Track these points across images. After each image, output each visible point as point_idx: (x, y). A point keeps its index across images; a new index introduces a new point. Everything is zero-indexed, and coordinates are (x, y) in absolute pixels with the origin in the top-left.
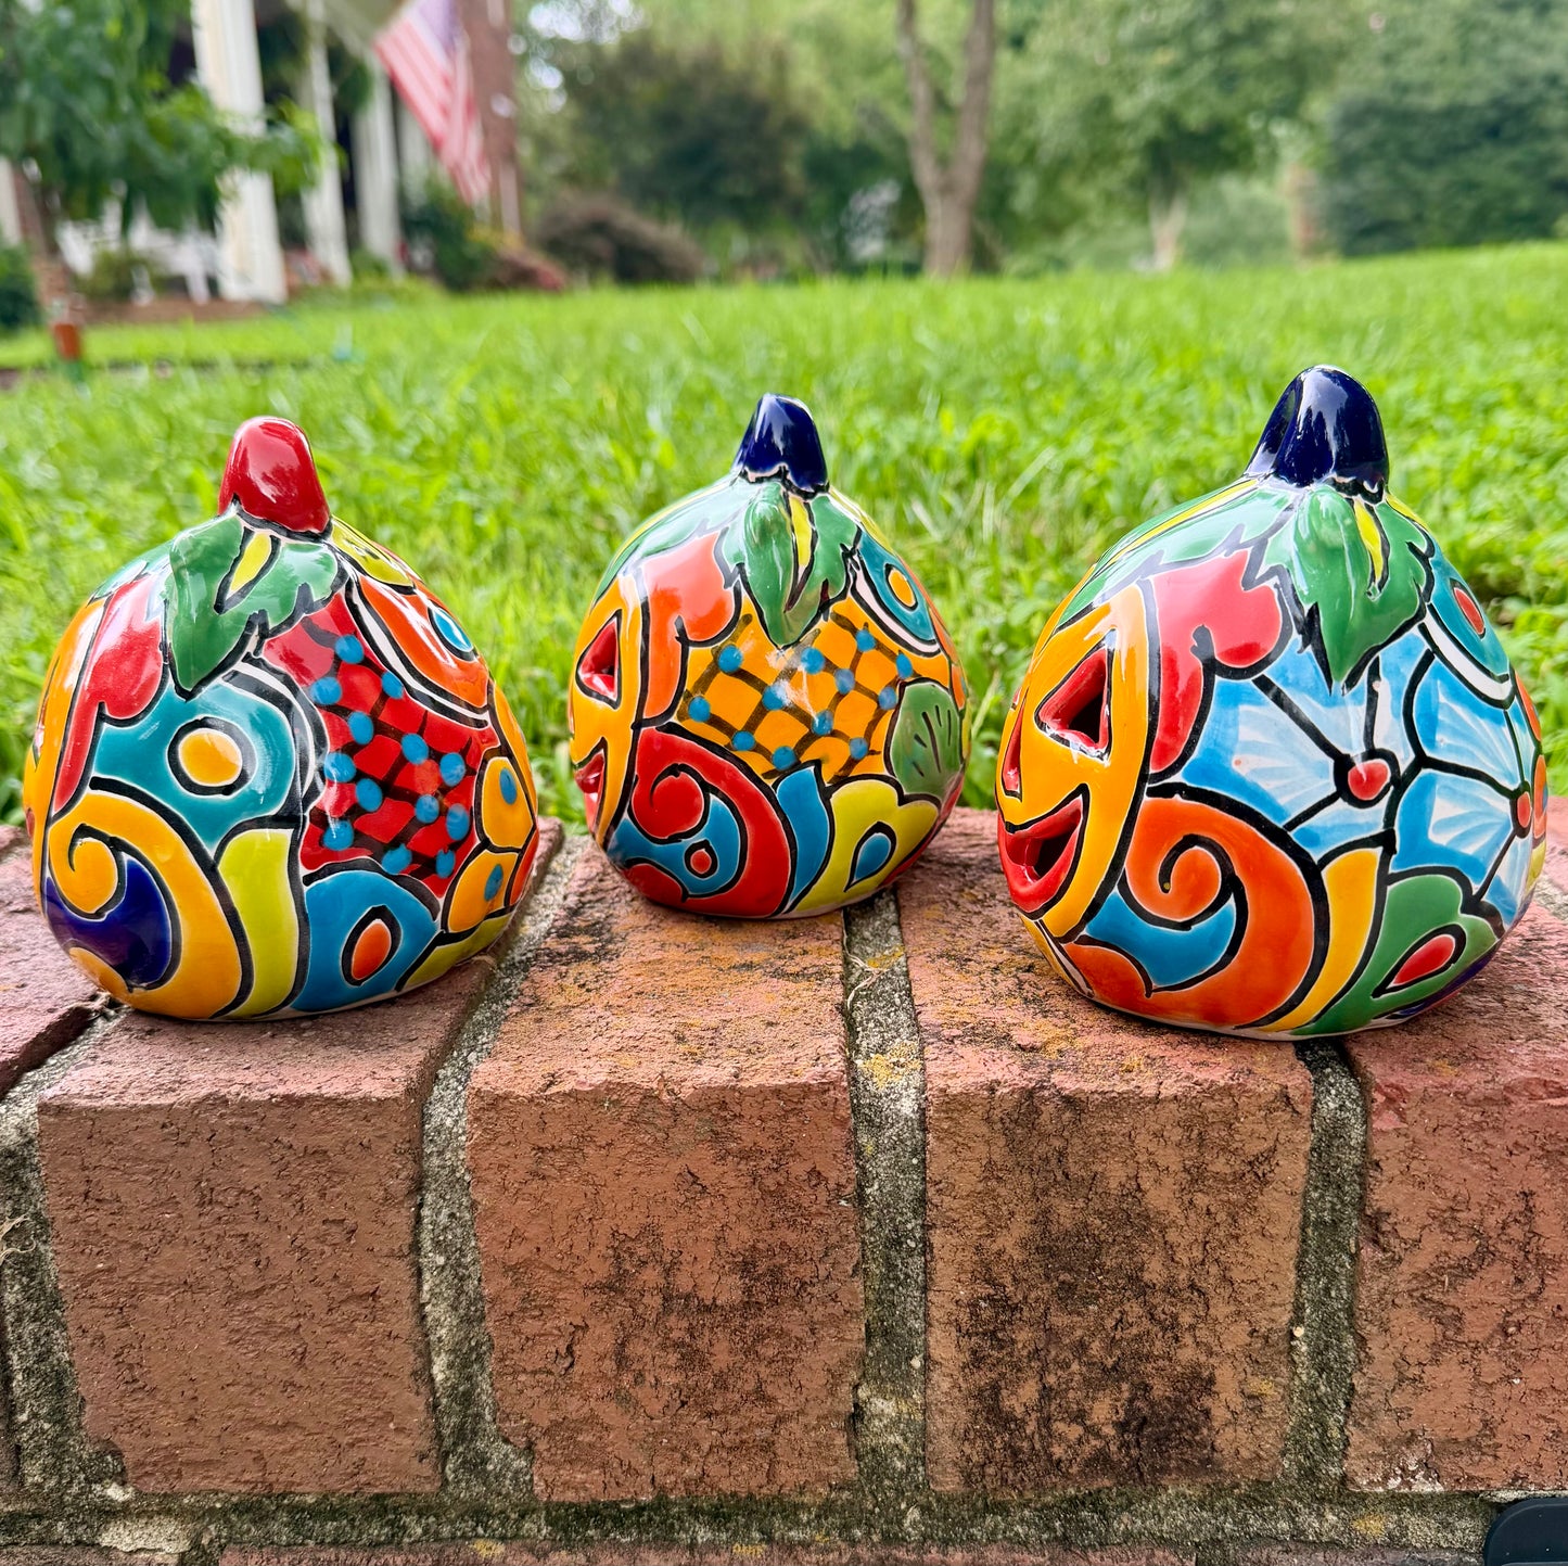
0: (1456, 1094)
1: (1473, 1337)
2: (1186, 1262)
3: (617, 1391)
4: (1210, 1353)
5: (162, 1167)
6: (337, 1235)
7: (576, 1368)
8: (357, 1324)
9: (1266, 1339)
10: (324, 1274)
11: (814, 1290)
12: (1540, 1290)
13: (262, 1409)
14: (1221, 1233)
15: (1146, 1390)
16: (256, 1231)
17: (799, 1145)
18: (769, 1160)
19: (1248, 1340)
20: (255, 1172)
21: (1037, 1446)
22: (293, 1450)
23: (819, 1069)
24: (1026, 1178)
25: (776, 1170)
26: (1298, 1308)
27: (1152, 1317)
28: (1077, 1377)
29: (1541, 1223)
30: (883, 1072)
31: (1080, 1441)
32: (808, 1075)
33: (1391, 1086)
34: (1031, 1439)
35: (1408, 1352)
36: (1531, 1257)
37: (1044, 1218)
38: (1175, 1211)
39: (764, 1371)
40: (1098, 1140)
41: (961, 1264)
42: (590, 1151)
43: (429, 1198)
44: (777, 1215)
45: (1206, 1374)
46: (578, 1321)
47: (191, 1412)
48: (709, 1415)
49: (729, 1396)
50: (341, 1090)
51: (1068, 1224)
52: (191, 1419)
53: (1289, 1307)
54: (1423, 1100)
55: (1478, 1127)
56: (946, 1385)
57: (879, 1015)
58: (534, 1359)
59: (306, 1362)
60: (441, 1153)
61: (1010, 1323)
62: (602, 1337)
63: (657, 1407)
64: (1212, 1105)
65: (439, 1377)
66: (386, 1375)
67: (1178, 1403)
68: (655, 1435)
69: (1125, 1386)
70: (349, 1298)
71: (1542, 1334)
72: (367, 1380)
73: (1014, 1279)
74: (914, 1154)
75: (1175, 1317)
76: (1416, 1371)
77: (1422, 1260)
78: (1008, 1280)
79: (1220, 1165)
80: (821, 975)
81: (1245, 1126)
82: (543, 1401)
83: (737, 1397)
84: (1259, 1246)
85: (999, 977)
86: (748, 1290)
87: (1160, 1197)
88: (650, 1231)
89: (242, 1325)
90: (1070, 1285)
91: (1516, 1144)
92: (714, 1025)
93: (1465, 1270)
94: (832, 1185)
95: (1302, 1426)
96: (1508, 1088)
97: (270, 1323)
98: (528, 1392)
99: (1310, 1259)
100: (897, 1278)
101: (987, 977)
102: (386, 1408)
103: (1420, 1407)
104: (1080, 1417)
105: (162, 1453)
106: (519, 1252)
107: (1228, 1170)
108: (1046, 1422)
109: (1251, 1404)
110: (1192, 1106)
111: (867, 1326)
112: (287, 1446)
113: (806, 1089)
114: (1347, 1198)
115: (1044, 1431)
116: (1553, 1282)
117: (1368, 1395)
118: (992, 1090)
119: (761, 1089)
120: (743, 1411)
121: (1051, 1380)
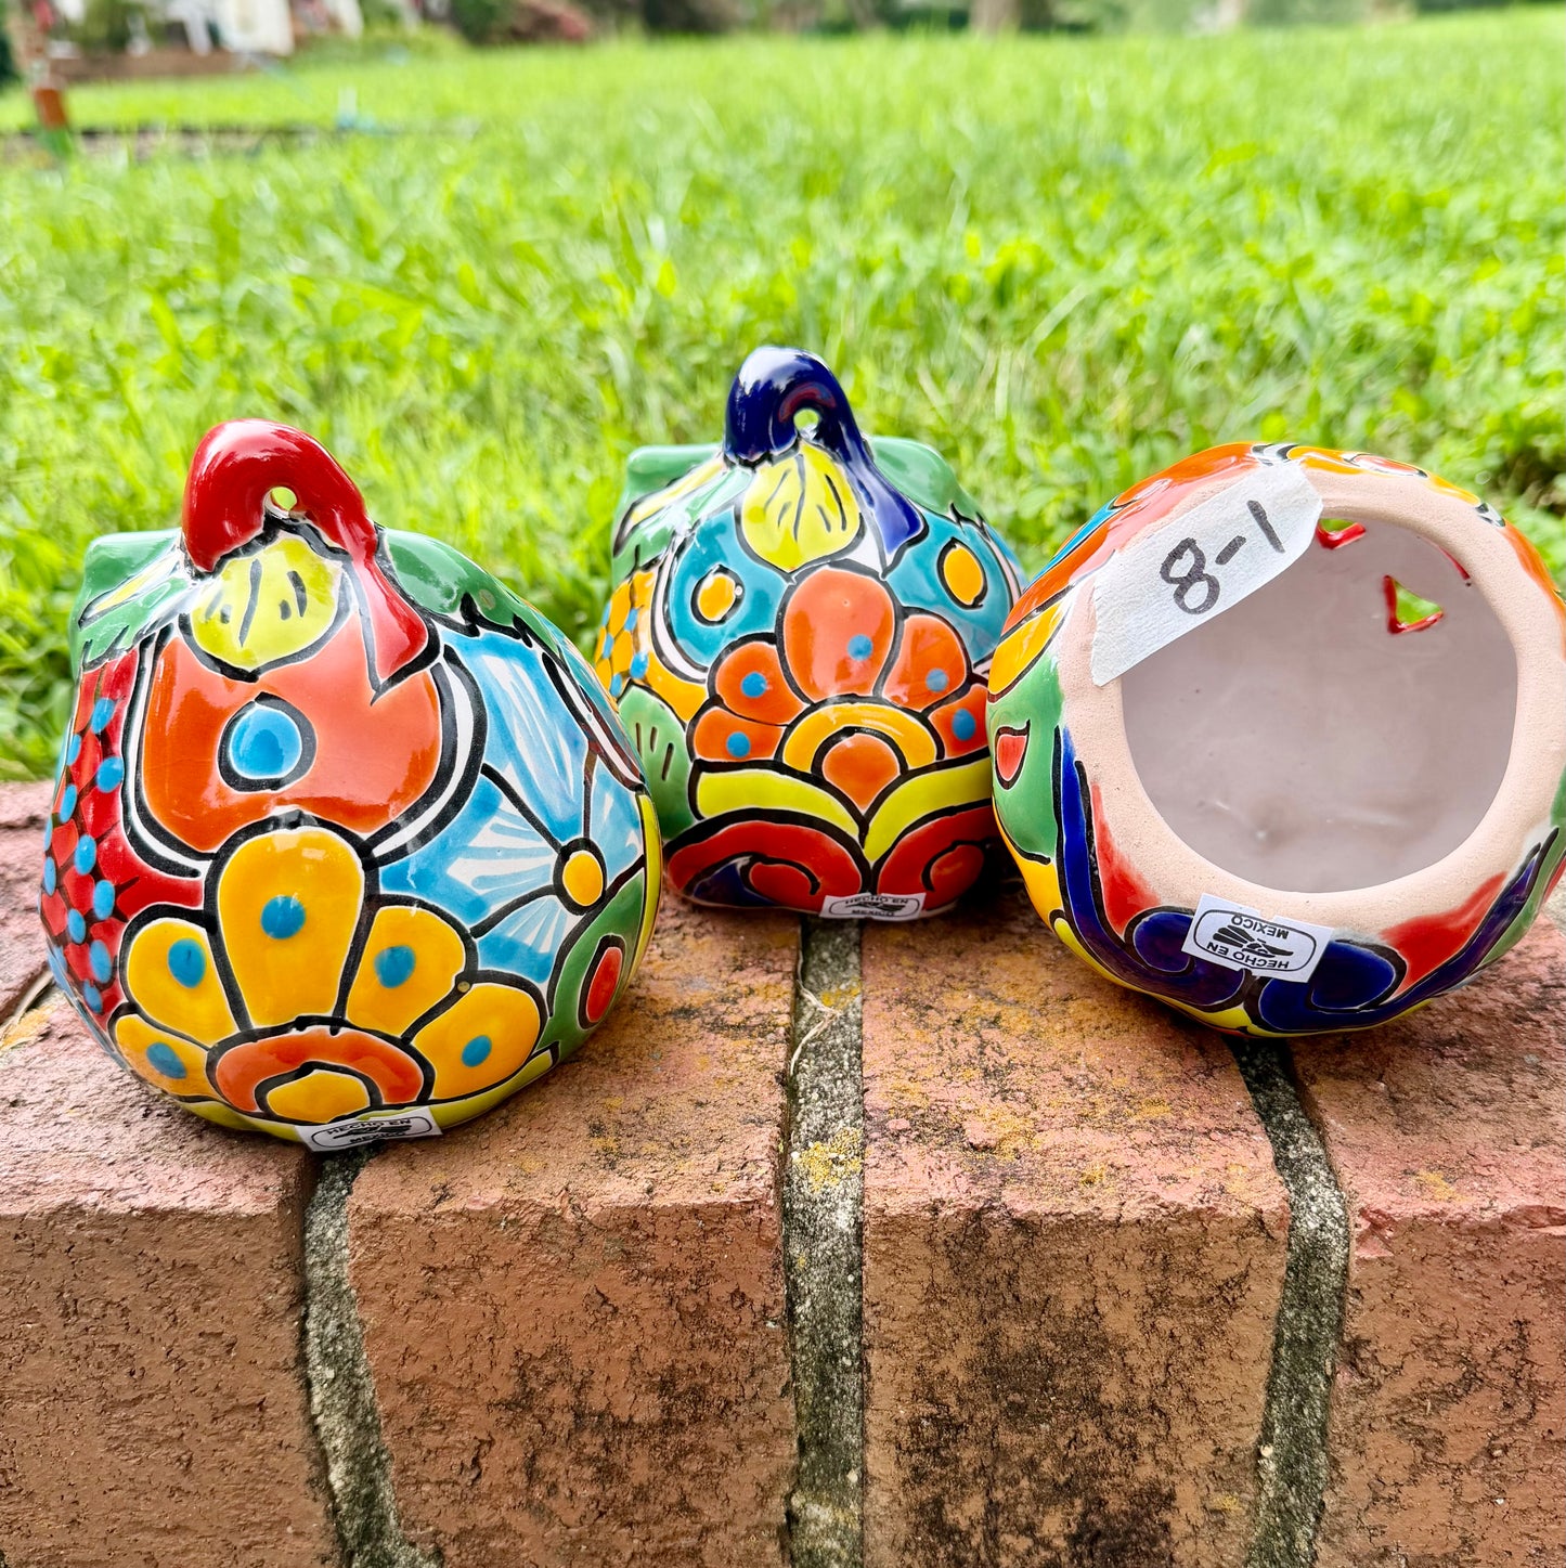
0: (1448, 1223)
1: (1455, 1459)
2: (1146, 1384)
3: (530, 1502)
4: (1170, 1470)
5: (18, 1278)
6: (216, 1348)
7: (483, 1480)
8: (246, 1434)
9: (1232, 1457)
10: (206, 1382)
11: (741, 1409)
12: (1530, 1416)
13: (148, 1512)
14: (1185, 1356)
15: (1100, 1504)
16: (128, 1341)
17: (721, 1267)
18: (686, 1281)
19: (1212, 1458)
20: (120, 1284)
21: (983, 1557)
22: (185, 1551)
23: (743, 1184)
24: (973, 1302)
25: (695, 1291)
26: (1267, 1427)
27: (1108, 1436)
28: (1026, 1493)
29: (1535, 1352)
30: (820, 1170)
31: (1029, 1553)
32: (731, 1192)
33: (1378, 1212)
34: (977, 1550)
35: (1383, 1473)
36: (1522, 1383)
37: (991, 1341)
38: (1136, 1334)
39: (688, 1486)
40: (1052, 1263)
41: (901, 1385)
42: (487, 1271)
43: (314, 1310)
44: (698, 1336)
45: (1165, 1490)
46: (483, 1436)
47: (73, 1515)
48: (630, 1524)
49: (651, 1507)
50: (207, 1204)
51: (1018, 1347)
52: (73, 1521)
53: (1257, 1427)
54: (1411, 1229)
55: (1472, 1256)
56: (884, 1499)
57: (824, 1081)
58: (439, 1469)
59: (193, 1468)
60: (325, 1264)
61: (955, 1441)
62: (508, 1453)
63: (573, 1517)
64: (1179, 1230)
65: (338, 1485)
66: (279, 1482)
67: (1135, 1518)
68: (572, 1543)
69: (1078, 1502)
70: (233, 1409)
71: (1530, 1456)
72: (260, 1486)
73: (959, 1399)
74: (850, 1270)
75: (1133, 1437)
76: (1393, 1491)
77: (1404, 1386)
78: (951, 1400)
79: (1186, 1290)
80: (765, 1029)
81: (1213, 1251)
82: (450, 1511)
83: (659, 1508)
84: (1226, 1368)
85: (960, 1035)
86: (667, 1409)
87: (1120, 1321)
88: (556, 1351)
89: (120, 1433)
90: (1020, 1406)
91: (1512, 1274)
93: (1447, 1396)
94: (757, 1307)
95: (1270, 1533)
96: (1506, 1217)
97: (151, 1431)
98: (433, 1502)
99: (1282, 1380)
100: (831, 1392)
101: (947, 1033)
102: (283, 1513)
103: (1396, 1524)
104: (1029, 1529)
105: (46, 1554)
106: (412, 1371)
107: (1194, 1294)
108: (993, 1534)
109: (1214, 1518)
110: (1157, 1230)
111: (800, 1440)
112: (179, 1548)
113: (728, 1209)
114: (1325, 1320)
115: (990, 1543)
116: (1544, 1408)
117: (1339, 1514)
118: (935, 1210)
119: (677, 1209)
120: (666, 1522)
121: (999, 1495)
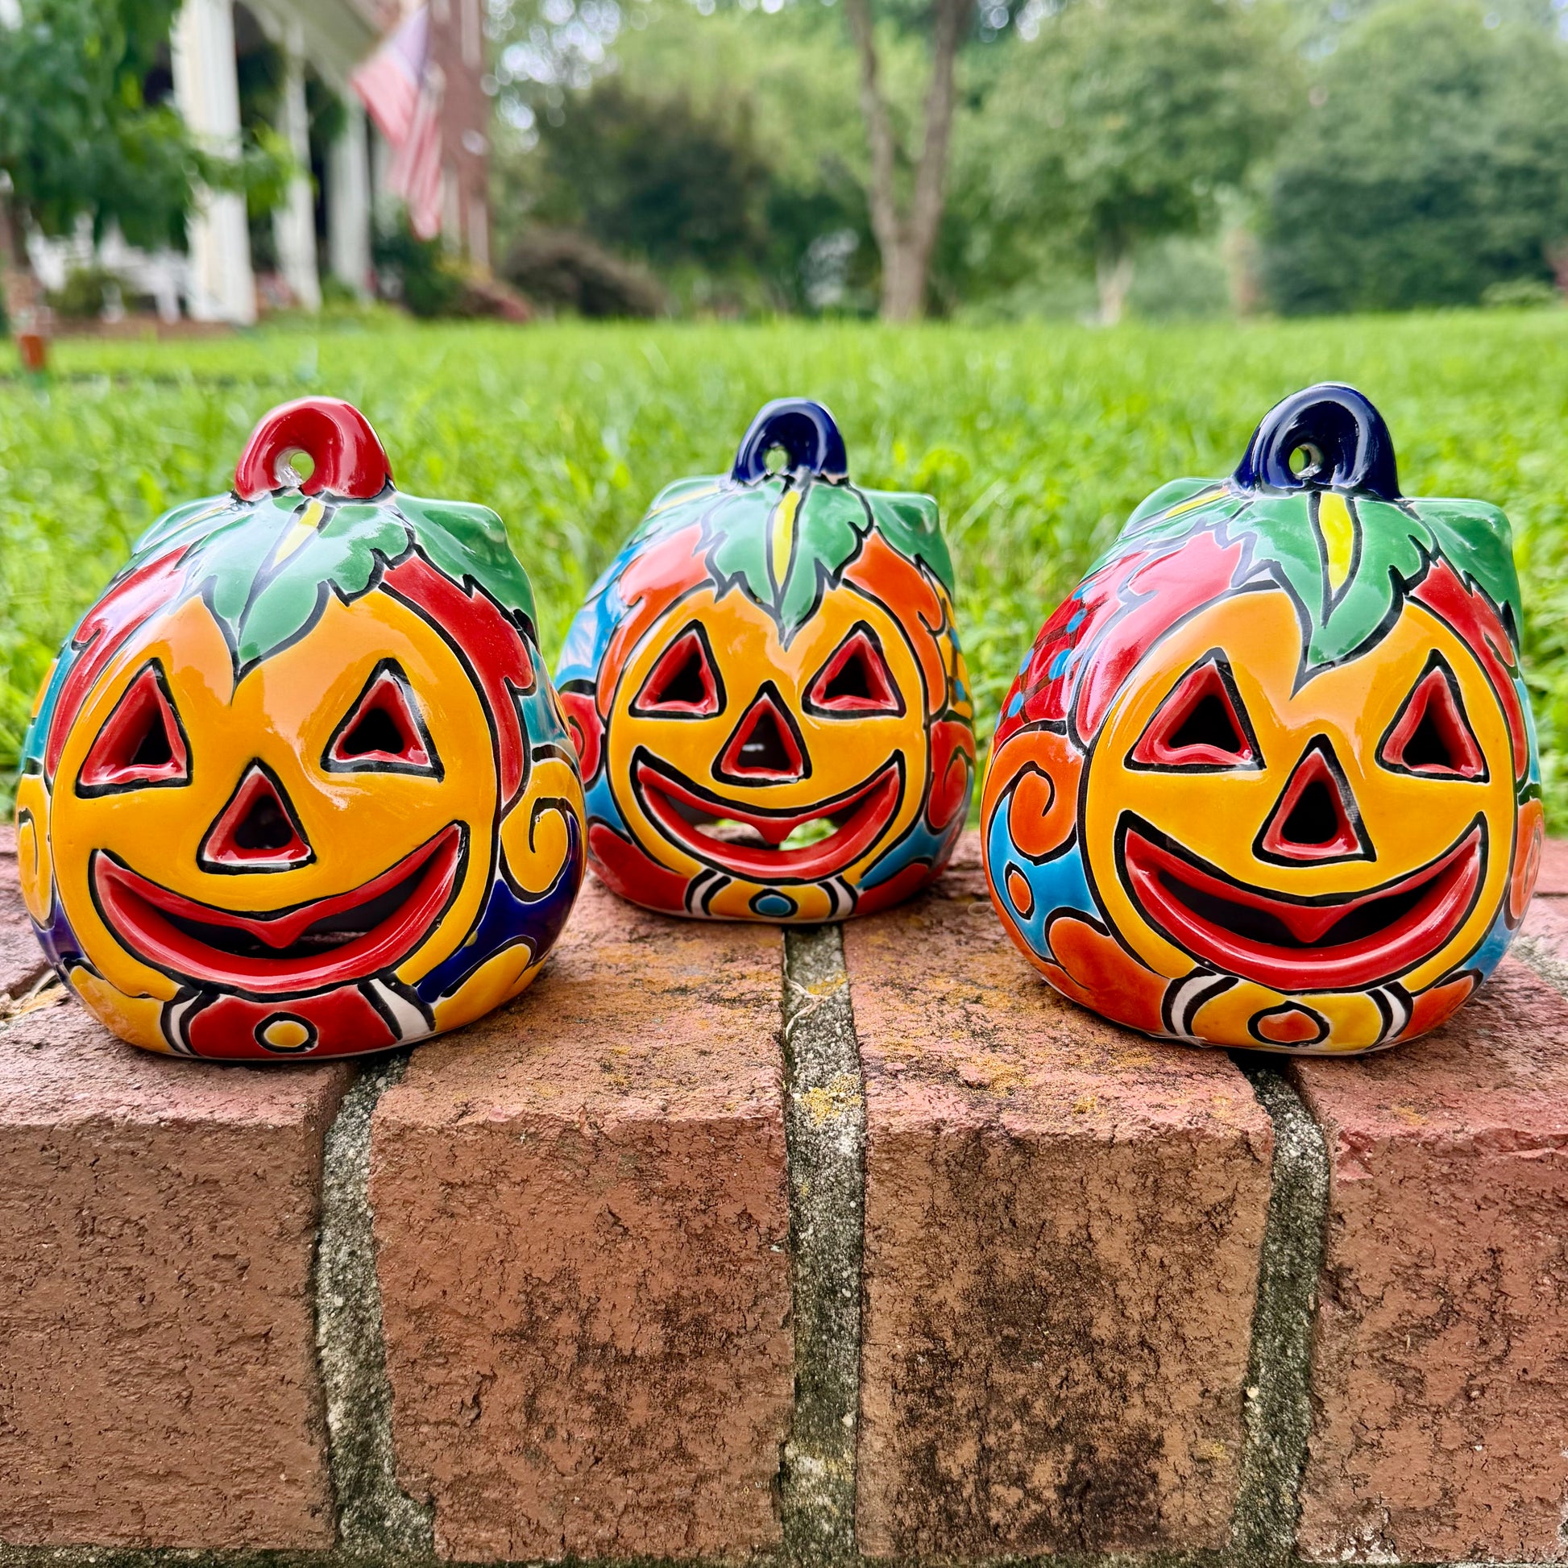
0: (1424, 1144)
1: (1434, 1400)
2: (1137, 1317)
3: (527, 1445)
4: (1159, 1414)
5: (40, 1193)
6: (228, 1270)
7: (482, 1420)
8: (249, 1367)
9: (1219, 1399)
10: (213, 1312)
11: (741, 1342)
12: (1506, 1353)
13: (143, 1456)
14: (1174, 1287)
15: (1090, 1452)
16: (141, 1264)
17: (730, 1186)
18: (696, 1201)
19: (1199, 1400)
20: (142, 1200)
21: (974, 1510)
22: (175, 1501)
23: (753, 1103)
24: (971, 1225)
25: (704, 1212)
26: (1253, 1368)
27: (1100, 1375)
28: (1018, 1438)
29: (1509, 1282)
30: (822, 1108)
31: (1019, 1506)
32: (742, 1109)
33: (1357, 1134)
34: (967, 1502)
35: (1366, 1415)
36: (1497, 1317)
37: (988, 1269)
38: (1127, 1263)
39: (685, 1427)
40: (1048, 1185)
41: (899, 1316)
42: (503, 1187)
43: (328, 1234)
44: (704, 1260)
45: (1154, 1436)
46: (486, 1371)
47: (65, 1458)
48: (625, 1473)
49: (647, 1453)
50: (235, 1115)
51: (1014, 1275)
52: (65, 1466)
53: (1243, 1366)
54: (1389, 1150)
55: (1446, 1179)
56: (879, 1445)
57: (818, 1045)
58: (437, 1409)
59: (192, 1406)
60: (342, 1186)
61: (950, 1380)
62: (510, 1389)
63: (568, 1463)
64: (1169, 1151)
65: (335, 1426)
66: (277, 1422)
67: (1124, 1466)
68: (566, 1493)
69: (1069, 1448)
70: (240, 1339)
71: (1506, 1399)
72: (258, 1427)
73: (955, 1333)
74: (852, 1196)
75: (1123, 1375)
76: (1374, 1435)
77: (1384, 1319)
78: (948, 1333)
79: (1175, 1215)
80: (759, 1001)
81: (1202, 1173)
82: (446, 1454)
83: (655, 1454)
84: (1214, 1302)
85: (945, 1008)
86: (670, 1341)
87: (1112, 1248)
88: (565, 1276)
89: (123, 1366)
90: (1014, 1340)
91: (1485, 1198)
92: (643, 1053)
93: (1427, 1331)
94: (763, 1229)
95: (1253, 1491)
96: (1478, 1139)
97: (153, 1364)
98: (430, 1444)
99: (1267, 1315)
100: (830, 1330)
101: (933, 1007)
102: (277, 1458)
103: (1377, 1474)
104: (1020, 1480)
105: (32, 1503)
106: (423, 1296)
107: (1183, 1220)
108: (984, 1484)
109: (1201, 1467)
110: (1148, 1151)
111: (797, 1381)
112: (169, 1497)
113: (739, 1125)
114: (1307, 1252)
115: (982, 1494)
116: (1519, 1344)
117: (1323, 1461)
118: (938, 1130)
119: (691, 1125)
120: (661, 1470)
121: (991, 1440)
